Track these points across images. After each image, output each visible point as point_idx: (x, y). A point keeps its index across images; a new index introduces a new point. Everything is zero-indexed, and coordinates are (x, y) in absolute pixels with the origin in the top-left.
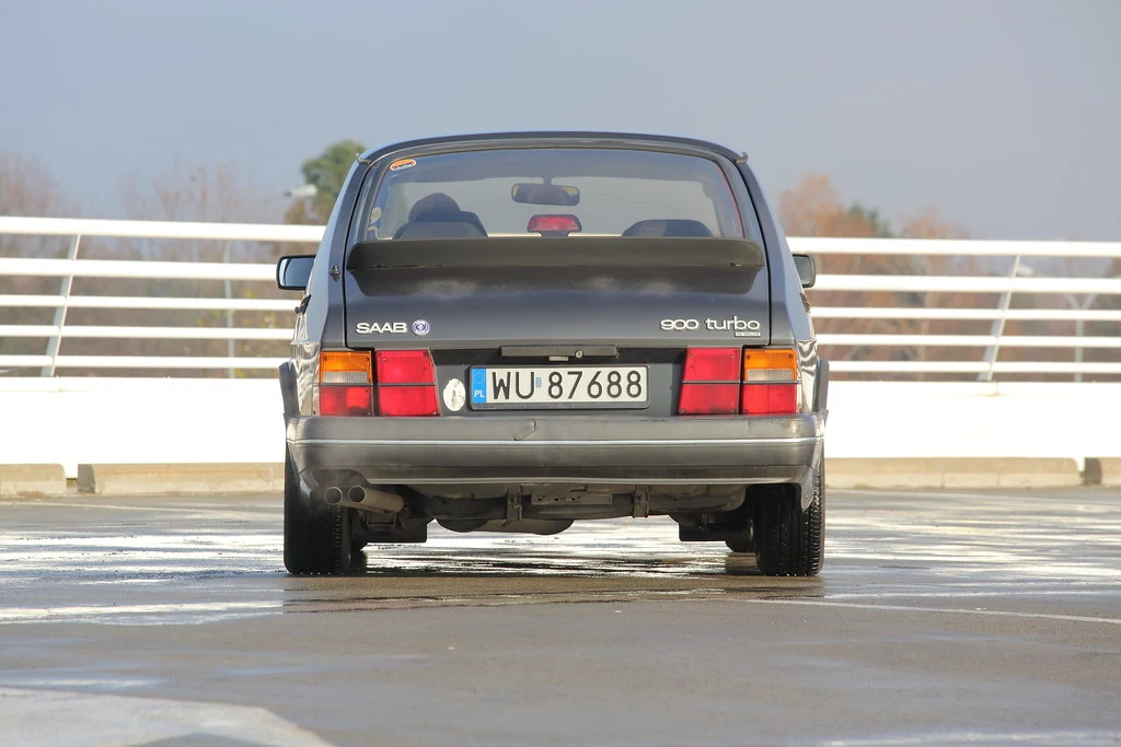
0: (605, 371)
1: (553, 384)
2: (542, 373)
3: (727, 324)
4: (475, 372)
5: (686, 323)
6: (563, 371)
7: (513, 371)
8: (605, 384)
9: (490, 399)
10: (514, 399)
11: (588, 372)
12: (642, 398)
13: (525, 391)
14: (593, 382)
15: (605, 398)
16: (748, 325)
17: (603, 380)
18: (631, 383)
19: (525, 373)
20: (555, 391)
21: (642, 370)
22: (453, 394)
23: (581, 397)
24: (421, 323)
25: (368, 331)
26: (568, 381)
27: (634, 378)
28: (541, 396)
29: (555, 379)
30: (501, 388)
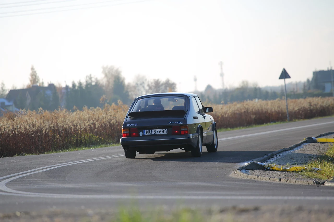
0: (162, 130)
1: (154, 132)
2: (153, 130)
3: (178, 122)
4: (144, 131)
5: (172, 122)
6: (156, 130)
7: (149, 130)
8: (162, 131)
9: (146, 134)
10: (149, 134)
11: (159, 130)
12: (167, 133)
13: (151, 133)
14: (160, 131)
15: (162, 133)
16: (181, 122)
17: (161, 131)
18: (165, 131)
19: (150, 130)
20: (155, 133)
22: (141, 134)
23: (158, 133)
24: (136, 124)
25: (129, 125)
26: (156, 131)
27: (166, 130)
28: (153, 133)
29: (155, 131)
30: (147, 132)
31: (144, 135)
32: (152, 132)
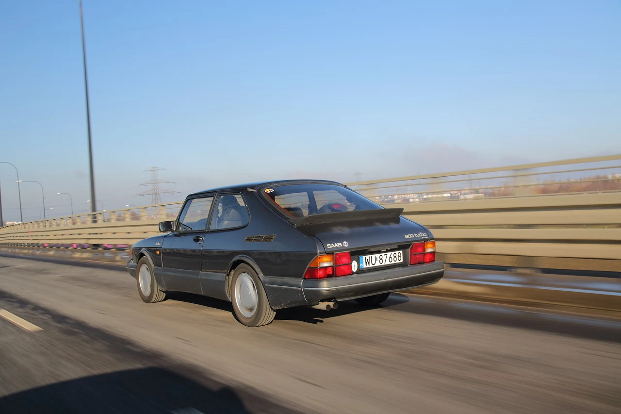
0: (393, 253)
2: (378, 256)
3: (419, 235)
4: (361, 258)
5: (410, 235)
6: (383, 254)
7: (370, 256)
8: (393, 257)
9: (365, 267)
10: (371, 265)
11: (389, 254)
12: (402, 261)
13: (373, 262)
14: (390, 257)
15: (393, 262)
16: (423, 234)
17: (392, 256)
18: (399, 256)
19: (373, 256)
20: (381, 261)
21: (401, 252)
22: (354, 266)
23: (388, 263)
24: (345, 242)
25: (331, 247)
26: (384, 258)
28: (378, 264)
29: (381, 257)
30: (367, 262)
31: (360, 271)
32: (375, 260)
